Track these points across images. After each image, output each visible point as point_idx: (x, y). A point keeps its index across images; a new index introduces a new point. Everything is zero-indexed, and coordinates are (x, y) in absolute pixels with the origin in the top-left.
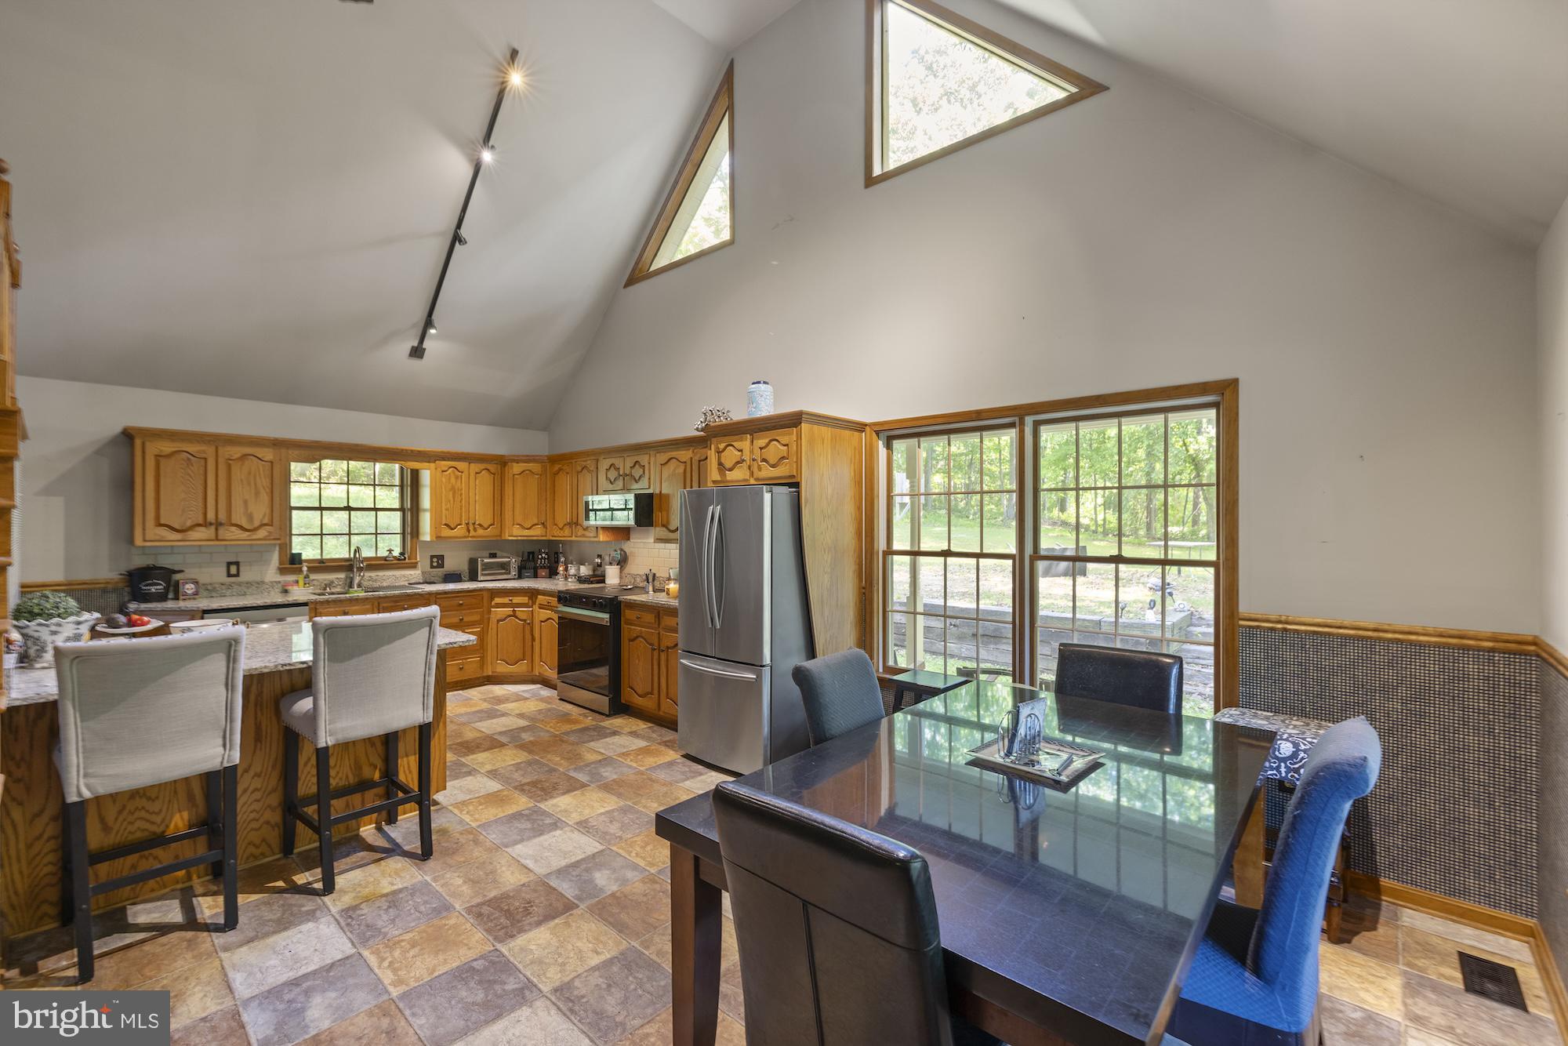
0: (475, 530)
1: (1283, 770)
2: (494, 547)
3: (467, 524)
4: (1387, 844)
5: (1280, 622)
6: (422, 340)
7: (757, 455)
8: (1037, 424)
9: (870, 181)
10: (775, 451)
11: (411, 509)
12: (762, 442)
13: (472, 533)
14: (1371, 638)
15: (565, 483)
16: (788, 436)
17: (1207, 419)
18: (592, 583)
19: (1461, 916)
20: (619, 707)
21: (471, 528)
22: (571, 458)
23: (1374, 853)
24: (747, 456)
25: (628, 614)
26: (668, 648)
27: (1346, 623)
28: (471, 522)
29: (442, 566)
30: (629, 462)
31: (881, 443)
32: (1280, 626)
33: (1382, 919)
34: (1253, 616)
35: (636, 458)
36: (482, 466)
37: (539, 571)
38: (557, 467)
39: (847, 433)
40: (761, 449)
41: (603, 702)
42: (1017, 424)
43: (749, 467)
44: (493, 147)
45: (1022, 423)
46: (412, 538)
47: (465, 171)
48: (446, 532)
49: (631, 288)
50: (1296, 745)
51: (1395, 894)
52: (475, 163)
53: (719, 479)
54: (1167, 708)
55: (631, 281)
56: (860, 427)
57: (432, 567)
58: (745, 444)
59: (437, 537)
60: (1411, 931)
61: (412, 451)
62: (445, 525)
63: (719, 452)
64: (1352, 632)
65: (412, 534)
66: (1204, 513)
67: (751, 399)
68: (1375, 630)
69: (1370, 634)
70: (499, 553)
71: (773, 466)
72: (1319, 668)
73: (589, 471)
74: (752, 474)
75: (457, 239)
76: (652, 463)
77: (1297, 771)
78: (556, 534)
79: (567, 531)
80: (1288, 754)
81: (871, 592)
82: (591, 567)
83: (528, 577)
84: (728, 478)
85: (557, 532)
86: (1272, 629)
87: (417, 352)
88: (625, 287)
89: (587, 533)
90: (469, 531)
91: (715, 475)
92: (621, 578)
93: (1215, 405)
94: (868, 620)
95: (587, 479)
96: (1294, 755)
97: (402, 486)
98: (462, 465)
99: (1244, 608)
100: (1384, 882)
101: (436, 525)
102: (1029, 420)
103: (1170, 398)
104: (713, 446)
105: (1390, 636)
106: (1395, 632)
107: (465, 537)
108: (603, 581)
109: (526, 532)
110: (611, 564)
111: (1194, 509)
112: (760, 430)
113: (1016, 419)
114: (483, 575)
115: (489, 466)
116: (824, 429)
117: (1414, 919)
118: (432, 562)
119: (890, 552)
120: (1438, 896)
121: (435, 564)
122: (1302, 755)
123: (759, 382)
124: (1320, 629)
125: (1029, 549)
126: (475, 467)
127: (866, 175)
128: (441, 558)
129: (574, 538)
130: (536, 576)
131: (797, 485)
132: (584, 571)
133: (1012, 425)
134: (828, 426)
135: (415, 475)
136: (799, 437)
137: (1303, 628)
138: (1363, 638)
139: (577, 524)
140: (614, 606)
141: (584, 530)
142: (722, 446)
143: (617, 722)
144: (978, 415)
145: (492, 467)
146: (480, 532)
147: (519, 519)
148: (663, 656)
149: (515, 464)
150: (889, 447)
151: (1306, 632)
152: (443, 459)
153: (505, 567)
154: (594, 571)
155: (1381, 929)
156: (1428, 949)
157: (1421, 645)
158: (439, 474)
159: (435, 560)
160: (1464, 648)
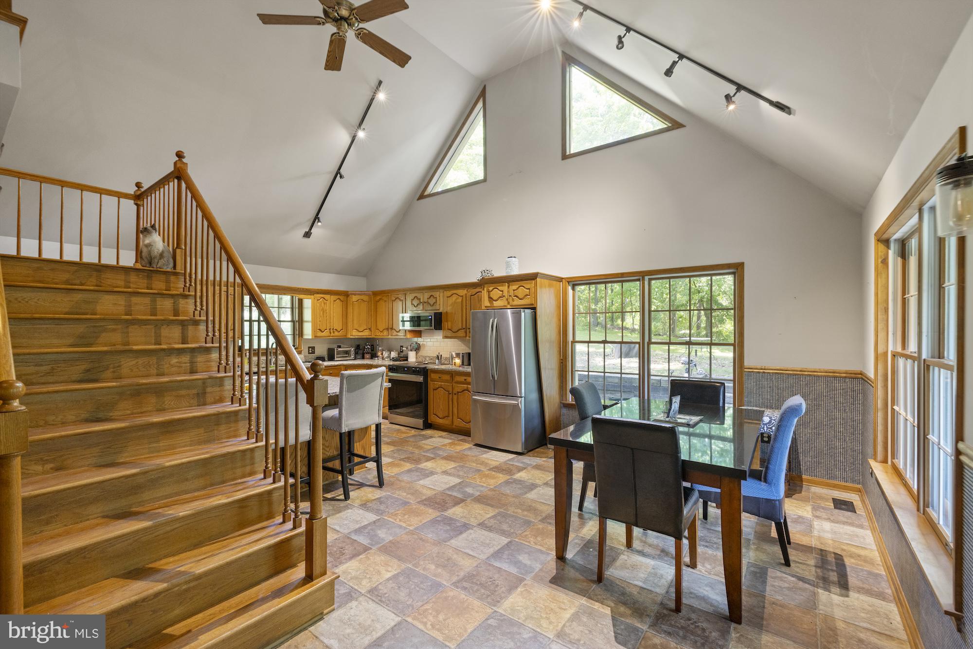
0: (334, 332)
1: (765, 428)
2: (340, 342)
3: (330, 329)
4: (805, 460)
5: (762, 369)
6: (311, 229)
7: (512, 293)
8: (650, 280)
9: (565, 157)
10: (522, 292)
11: (299, 321)
12: (515, 287)
13: (332, 334)
14: (799, 374)
15: (383, 307)
16: (530, 284)
17: (729, 280)
18: (401, 361)
19: (834, 487)
20: (428, 426)
21: (332, 331)
22: (388, 293)
23: (800, 465)
24: (505, 293)
25: (433, 376)
26: (458, 392)
27: (789, 369)
28: (332, 328)
29: (313, 352)
30: (427, 295)
31: (570, 287)
32: (761, 371)
33: (803, 490)
34: (751, 367)
35: (431, 294)
36: (337, 297)
37: (365, 355)
38: (378, 298)
39: (555, 282)
40: (514, 290)
41: (420, 422)
42: (641, 279)
43: (507, 299)
44: (364, 129)
45: (643, 279)
46: (299, 337)
47: (347, 140)
48: (319, 334)
49: (419, 201)
50: (770, 418)
51: (808, 481)
52: (353, 135)
53: (489, 305)
54: (719, 404)
55: (422, 197)
56: (560, 280)
57: (309, 353)
58: (505, 288)
59: (315, 336)
60: (814, 493)
61: (303, 289)
62: (319, 329)
63: (489, 292)
64: (791, 372)
65: (299, 335)
66: (704, 322)
67: (508, 265)
68: (801, 371)
69: (798, 373)
70: (342, 346)
71: (521, 299)
72: (778, 389)
73: (401, 300)
74: (509, 303)
75: (338, 173)
76: (441, 297)
77: (771, 428)
78: (377, 334)
79: (385, 333)
80: (767, 421)
81: (566, 361)
82: (397, 352)
83: (359, 359)
84: (495, 305)
85: (378, 333)
86: (758, 372)
87: (307, 235)
88: (418, 200)
89: (399, 334)
90: (330, 333)
91: (486, 303)
92: (416, 358)
93: (734, 273)
94: (564, 376)
95: (399, 305)
96: (770, 422)
97: (292, 308)
98: (327, 297)
99: (747, 363)
100: (804, 477)
101: (314, 330)
102: (647, 278)
103: (714, 270)
104: (485, 289)
105: (806, 373)
106: (808, 371)
107: (330, 336)
108: (407, 360)
109: (360, 334)
110: (411, 350)
111: (698, 320)
112: (513, 281)
113: (641, 277)
114: (337, 357)
115: (339, 297)
116: (545, 281)
117: (816, 490)
118: (309, 351)
119: (574, 342)
120: (825, 480)
121: (310, 352)
122: (773, 421)
123: (512, 257)
124: (778, 372)
125: (647, 340)
126: (333, 298)
127: (562, 153)
128: (313, 348)
129: (390, 337)
130: (363, 358)
131: (534, 309)
132: (394, 354)
133: (638, 280)
134: (547, 279)
135: (301, 302)
136: (536, 284)
137: (771, 371)
138: (796, 374)
139: (392, 329)
140: (424, 372)
141: (397, 332)
142: (491, 289)
143: (429, 432)
144: (622, 275)
145: (342, 298)
146: (336, 333)
147: (356, 326)
148: (455, 397)
149: (353, 296)
150: (573, 289)
151: (773, 373)
152: (318, 293)
153: (347, 353)
154: (399, 354)
155: (803, 493)
156: (821, 498)
157: (818, 376)
158: (316, 301)
159: (310, 349)
160: (835, 377)
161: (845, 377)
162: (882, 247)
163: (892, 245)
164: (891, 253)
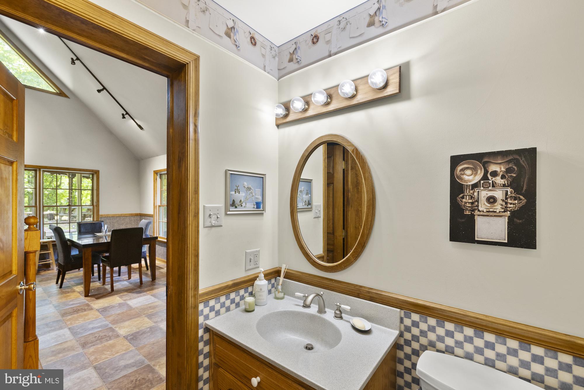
42: (38, 170)
72: (113, 223)
86: (105, 217)
93: (92, 174)
102: (42, 170)
125: (42, 204)
133: (35, 170)
157: (127, 216)
160: (132, 216)
161: (135, 216)
162: (156, 175)
163: (158, 175)
164: (158, 177)
